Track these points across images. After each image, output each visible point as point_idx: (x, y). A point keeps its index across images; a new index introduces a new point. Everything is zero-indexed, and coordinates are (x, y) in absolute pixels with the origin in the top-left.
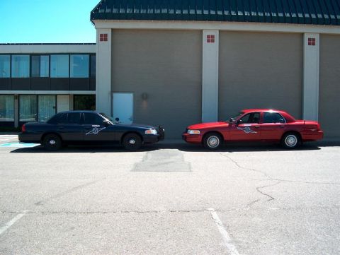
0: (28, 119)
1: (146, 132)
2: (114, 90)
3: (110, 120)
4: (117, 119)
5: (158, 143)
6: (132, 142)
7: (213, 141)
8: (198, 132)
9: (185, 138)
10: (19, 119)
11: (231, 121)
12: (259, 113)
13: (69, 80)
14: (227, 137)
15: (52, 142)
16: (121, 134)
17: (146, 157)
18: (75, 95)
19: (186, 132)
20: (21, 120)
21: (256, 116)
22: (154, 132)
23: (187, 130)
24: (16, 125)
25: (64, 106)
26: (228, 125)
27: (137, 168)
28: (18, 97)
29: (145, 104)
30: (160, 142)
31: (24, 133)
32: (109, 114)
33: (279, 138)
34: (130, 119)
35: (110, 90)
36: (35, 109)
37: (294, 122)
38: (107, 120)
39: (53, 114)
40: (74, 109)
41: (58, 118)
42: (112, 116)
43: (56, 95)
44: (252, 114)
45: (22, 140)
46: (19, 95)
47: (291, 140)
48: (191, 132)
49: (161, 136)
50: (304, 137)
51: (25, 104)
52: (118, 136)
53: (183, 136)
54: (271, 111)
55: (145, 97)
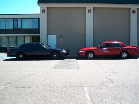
0: (13, 46)
1: (61, 52)
2: (48, 33)
3: (46, 47)
4: (49, 46)
5: (66, 56)
6: (55, 56)
7: (90, 55)
8: (84, 51)
9: (78, 54)
10: (9, 46)
11: (98, 46)
12: (110, 43)
13: (30, 29)
14: (96, 53)
15: (21, 56)
16: (50, 53)
17: (61, 63)
18: (32, 36)
19: (79, 51)
21: (109, 44)
22: (65, 51)
23: (79, 50)
24: (8, 49)
25: (28, 41)
26: (97, 48)
27: (56, 67)
28: (8, 37)
29: (61, 39)
30: (67, 56)
31: (9, 52)
32: (46, 44)
33: (119, 54)
34: (55, 46)
35: (46, 33)
36: (16, 42)
37: (126, 47)
39: (23, 43)
40: (32, 42)
41: (24, 46)
43: (25, 36)
44: (107, 44)
45: (8, 55)
46: (9, 36)
47: (124, 55)
48: (81, 51)
49: (68, 53)
50: (130, 53)
51: (12, 40)
52: (49, 53)
53: (77, 53)
54: (116, 42)
55: (61, 36)
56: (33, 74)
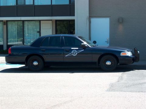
0: (15, 42)
1: (122, 54)
2: (92, 15)
3: (88, 43)
4: (95, 42)
5: (133, 64)
6: (108, 63)
10: (7, 42)
13: (52, 6)
15: (35, 63)
16: (98, 56)
17: (121, 78)
18: (56, 21)
20: (9, 44)
22: (129, 54)
24: (5, 48)
25: (47, 31)
27: (112, 88)
28: (6, 23)
29: (121, 28)
30: (135, 63)
31: (10, 55)
32: (88, 37)
34: (107, 42)
35: (88, 15)
36: (21, 34)
38: (85, 43)
39: (37, 37)
40: (56, 33)
41: (40, 42)
42: (90, 39)
43: (40, 21)
45: (9, 62)
46: (7, 21)
49: (135, 58)
51: (13, 29)
52: (95, 58)
55: (120, 21)
56: (65, 103)
